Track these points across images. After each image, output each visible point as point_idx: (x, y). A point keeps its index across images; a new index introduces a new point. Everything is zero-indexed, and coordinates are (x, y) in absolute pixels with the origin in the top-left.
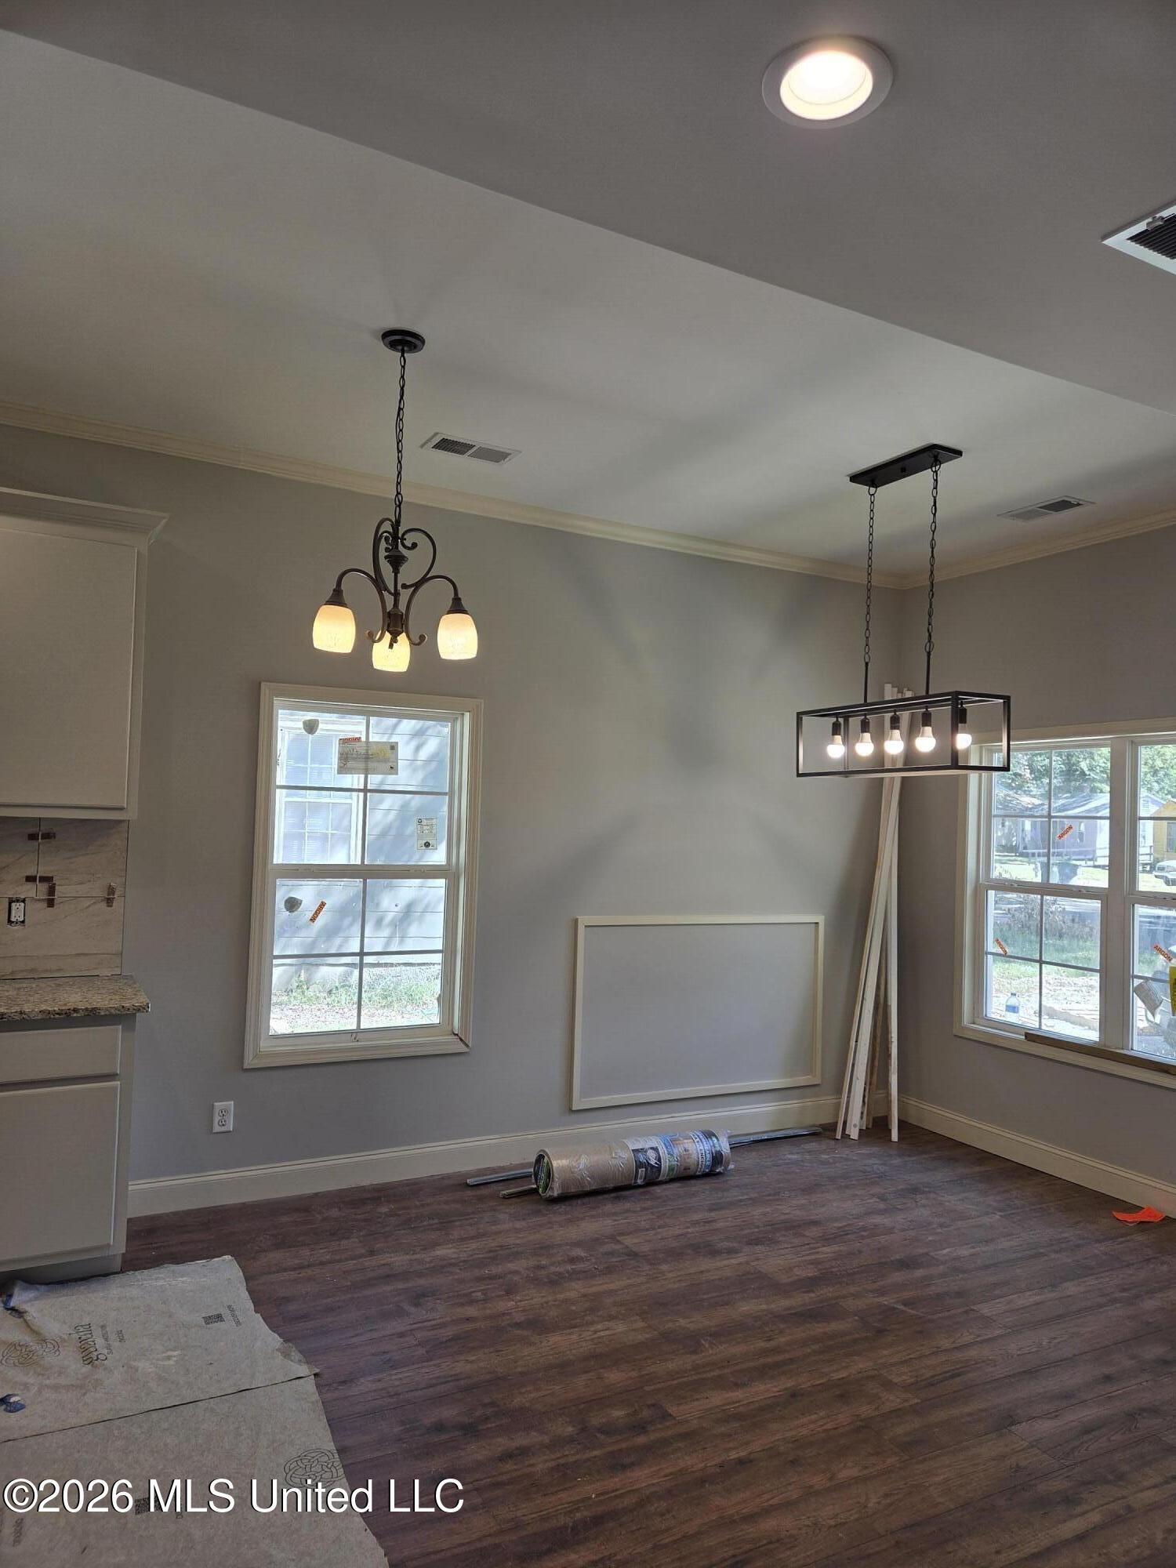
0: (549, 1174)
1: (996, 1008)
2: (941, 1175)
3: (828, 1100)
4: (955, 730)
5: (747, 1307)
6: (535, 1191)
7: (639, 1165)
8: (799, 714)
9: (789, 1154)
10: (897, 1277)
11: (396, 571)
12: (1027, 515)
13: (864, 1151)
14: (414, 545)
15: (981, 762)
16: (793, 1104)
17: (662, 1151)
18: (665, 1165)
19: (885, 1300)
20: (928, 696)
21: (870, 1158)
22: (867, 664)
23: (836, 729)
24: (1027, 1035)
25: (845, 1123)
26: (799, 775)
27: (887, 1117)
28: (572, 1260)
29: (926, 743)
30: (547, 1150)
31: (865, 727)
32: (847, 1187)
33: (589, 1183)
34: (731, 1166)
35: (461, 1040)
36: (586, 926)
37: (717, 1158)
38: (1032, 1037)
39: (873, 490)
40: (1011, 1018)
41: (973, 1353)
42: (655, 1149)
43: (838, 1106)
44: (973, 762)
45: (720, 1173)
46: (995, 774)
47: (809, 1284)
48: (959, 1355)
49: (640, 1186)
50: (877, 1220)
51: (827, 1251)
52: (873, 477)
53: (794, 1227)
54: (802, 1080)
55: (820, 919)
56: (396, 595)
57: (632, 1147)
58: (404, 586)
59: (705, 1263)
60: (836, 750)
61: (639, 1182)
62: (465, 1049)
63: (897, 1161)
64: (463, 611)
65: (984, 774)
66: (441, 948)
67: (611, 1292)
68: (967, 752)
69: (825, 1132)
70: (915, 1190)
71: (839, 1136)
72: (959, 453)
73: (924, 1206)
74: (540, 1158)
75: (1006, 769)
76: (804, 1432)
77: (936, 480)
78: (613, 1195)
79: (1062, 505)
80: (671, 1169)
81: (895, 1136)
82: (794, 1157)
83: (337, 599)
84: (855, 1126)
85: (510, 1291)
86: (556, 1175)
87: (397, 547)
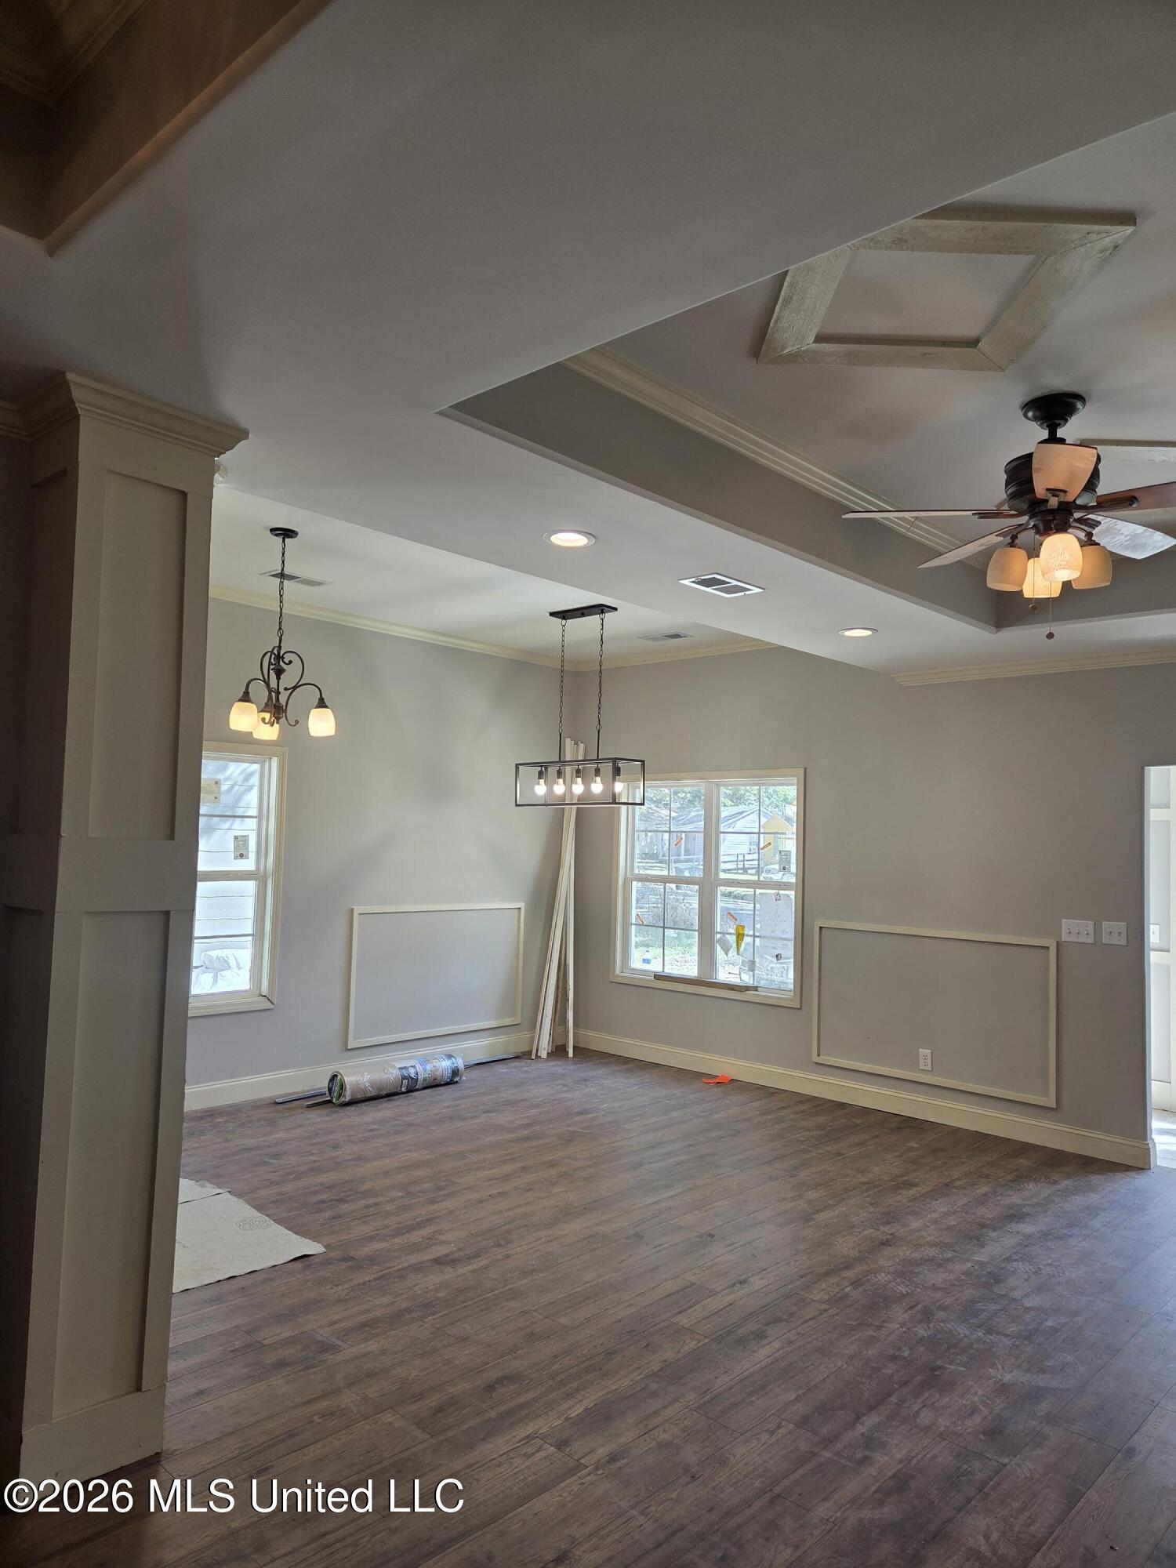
0: (342, 1087)
1: (636, 963)
2: (601, 1072)
3: (526, 1035)
4: (614, 780)
5: (490, 1139)
6: (330, 1102)
7: (404, 1078)
8: (517, 765)
9: (501, 1069)
10: (578, 1118)
11: (278, 678)
12: (655, 639)
13: (551, 1064)
14: (290, 662)
15: (628, 800)
16: (502, 1039)
17: (419, 1068)
18: (421, 1078)
19: (571, 1129)
20: (598, 759)
21: (557, 1067)
22: (561, 735)
23: (541, 775)
24: (655, 976)
25: (537, 1050)
26: (517, 805)
27: (565, 1045)
28: (371, 1130)
29: (597, 787)
30: (340, 1071)
31: (560, 774)
32: (541, 1082)
33: (370, 1092)
34: (464, 1078)
35: (269, 999)
36: (360, 914)
37: (456, 1072)
38: (658, 977)
39: (564, 621)
40: (646, 967)
41: (622, 1143)
42: (414, 1067)
43: (532, 1038)
44: (624, 800)
45: (457, 1082)
46: (637, 807)
47: (527, 1126)
48: (614, 1145)
49: (403, 1093)
50: (563, 1095)
51: (534, 1111)
52: (564, 615)
53: (510, 1103)
54: (507, 1021)
55: (522, 905)
56: (278, 693)
57: (398, 1066)
58: (286, 689)
59: (458, 1124)
60: (541, 789)
61: (403, 1090)
62: (272, 1006)
63: (572, 1067)
64: (326, 707)
65: (630, 806)
66: (252, 933)
67: (403, 1142)
68: (620, 794)
69: (525, 1056)
70: (585, 1080)
71: (533, 1057)
72: (616, 609)
73: (591, 1087)
74: (334, 1077)
75: (643, 804)
76: (533, 1179)
77: (602, 625)
78: (385, 1099)
79: (677, 636)
80: (425, 1080)
81: (571, 1054)
82: (505, 1070)
83: (246, 698)
84: (545, 1049)
85: (336, 1147)
86: (348, 1087)
87: (279, 662)
